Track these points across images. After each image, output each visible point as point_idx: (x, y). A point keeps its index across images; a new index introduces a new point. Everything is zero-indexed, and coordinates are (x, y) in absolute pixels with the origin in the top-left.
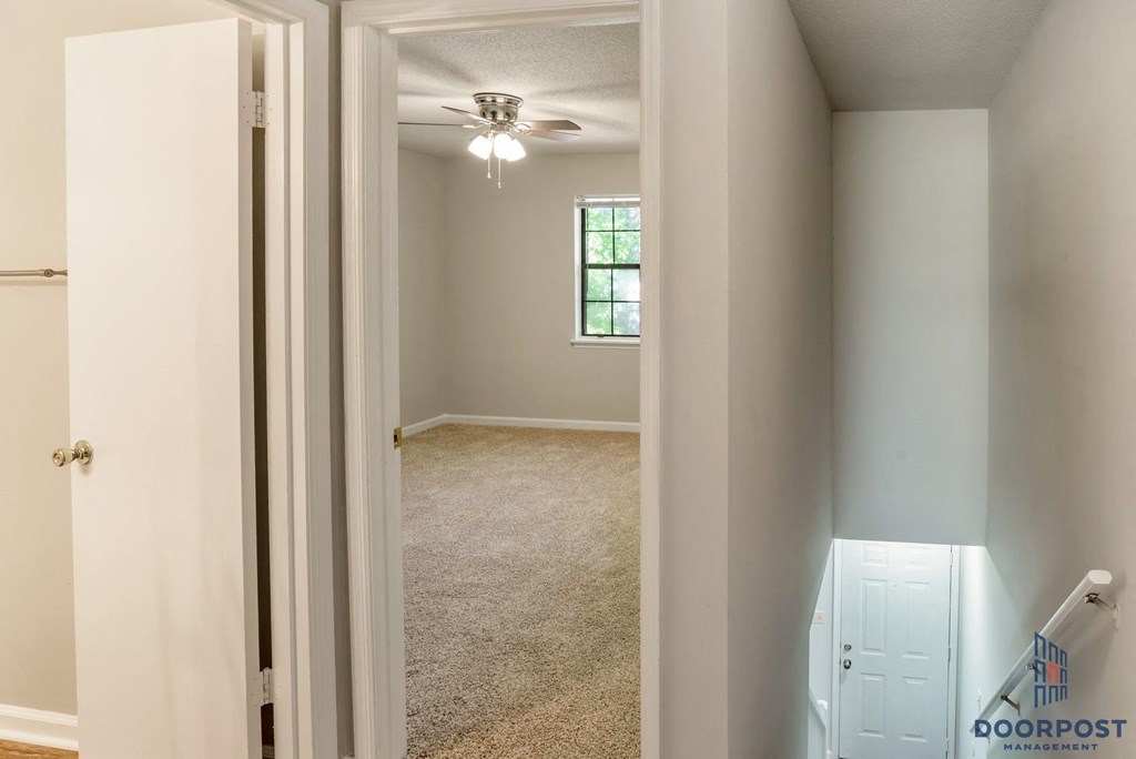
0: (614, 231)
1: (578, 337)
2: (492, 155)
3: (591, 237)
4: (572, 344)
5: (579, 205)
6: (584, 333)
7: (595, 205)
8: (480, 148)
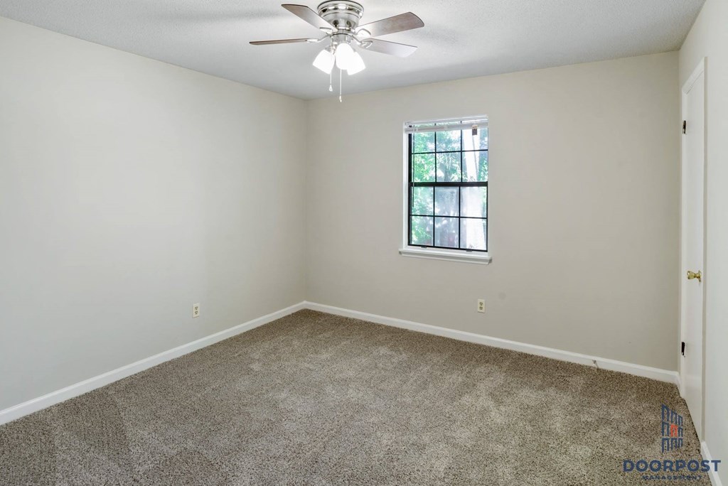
0: (436, 153)
1: (405, 248)
2: (335, 68)
3: (417, 159)
4: (400, 253)
5: (407, 131)
6: (409, 244)
7: (421, 129)
8: (323, 63)
